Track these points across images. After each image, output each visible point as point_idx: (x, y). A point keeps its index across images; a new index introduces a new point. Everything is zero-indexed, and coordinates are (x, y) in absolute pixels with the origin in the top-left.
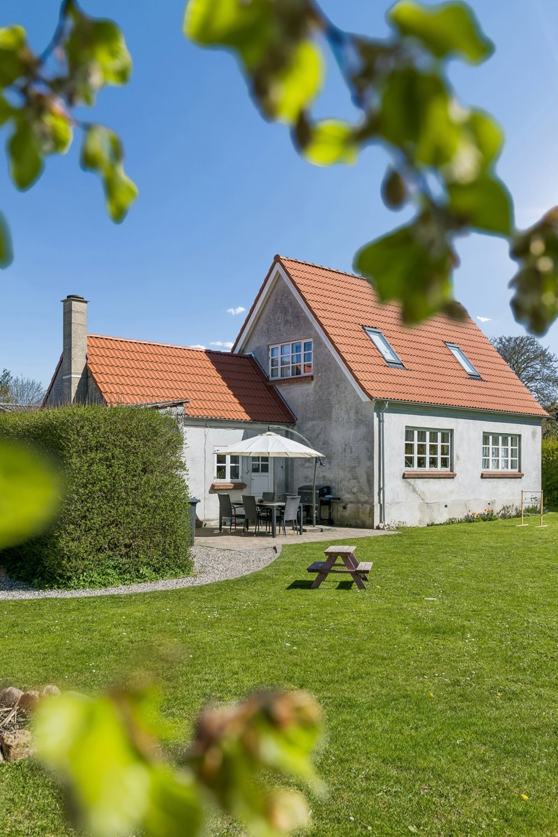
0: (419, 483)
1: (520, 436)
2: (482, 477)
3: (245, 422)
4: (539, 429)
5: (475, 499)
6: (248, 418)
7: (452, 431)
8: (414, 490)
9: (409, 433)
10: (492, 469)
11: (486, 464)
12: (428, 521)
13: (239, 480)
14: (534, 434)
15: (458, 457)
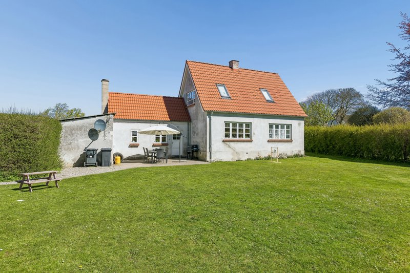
0: (232, 144)
1: (291, 125)
2: (268, 141)
3: (168, 121)
4: (302, 122)
5: (265, 151)
6: (169, 120)
7: (251, 123)
8: (229, 146)
9: (227, 124)
10: (275, 138)
11: (271, 136)
12: (237, 159)
13: (166, 142)
14: (299, 124)
15: (254, 134)
